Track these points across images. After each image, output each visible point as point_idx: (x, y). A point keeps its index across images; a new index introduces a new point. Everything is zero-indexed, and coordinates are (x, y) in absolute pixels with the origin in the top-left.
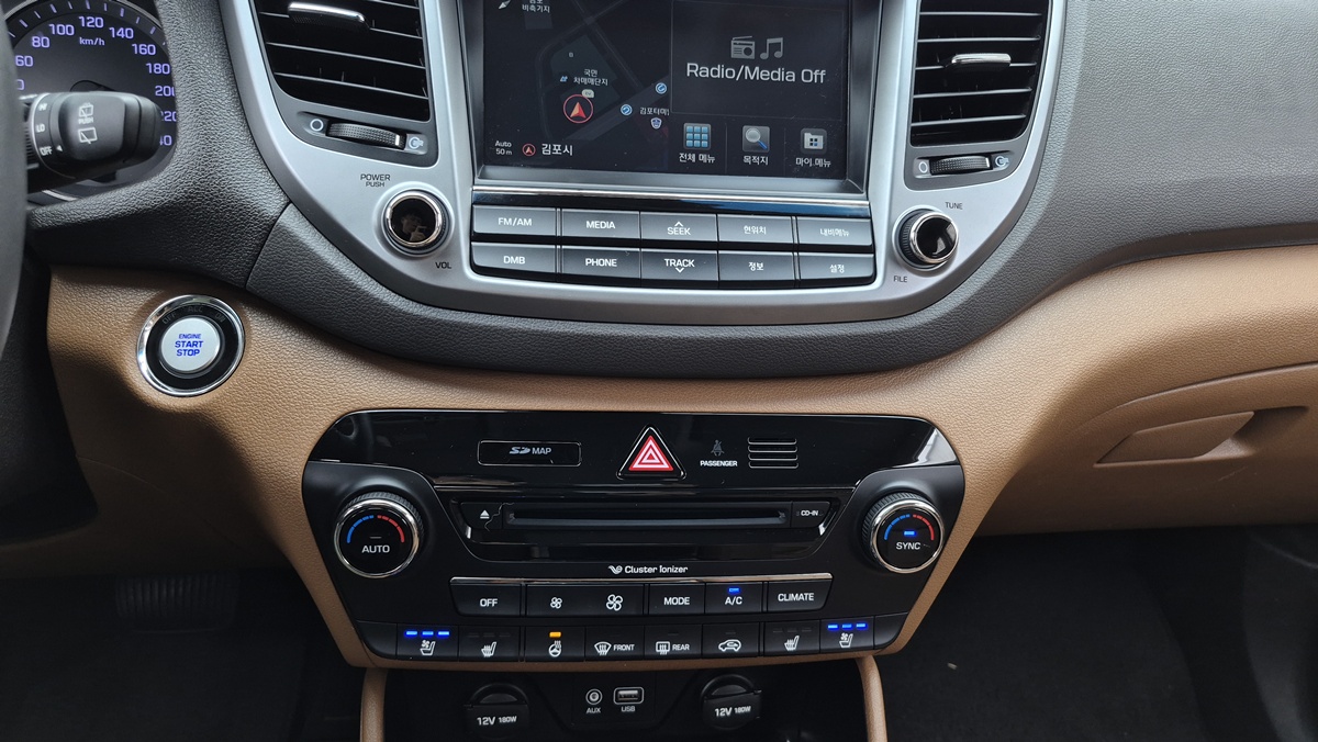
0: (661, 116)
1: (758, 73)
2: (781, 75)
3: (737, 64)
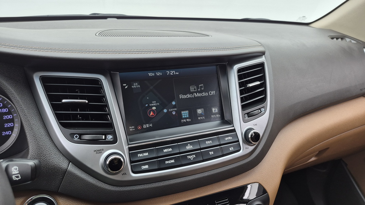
0: (175, 111)
1: (198, 95)
2: (204, 94)
3: (192, 93)
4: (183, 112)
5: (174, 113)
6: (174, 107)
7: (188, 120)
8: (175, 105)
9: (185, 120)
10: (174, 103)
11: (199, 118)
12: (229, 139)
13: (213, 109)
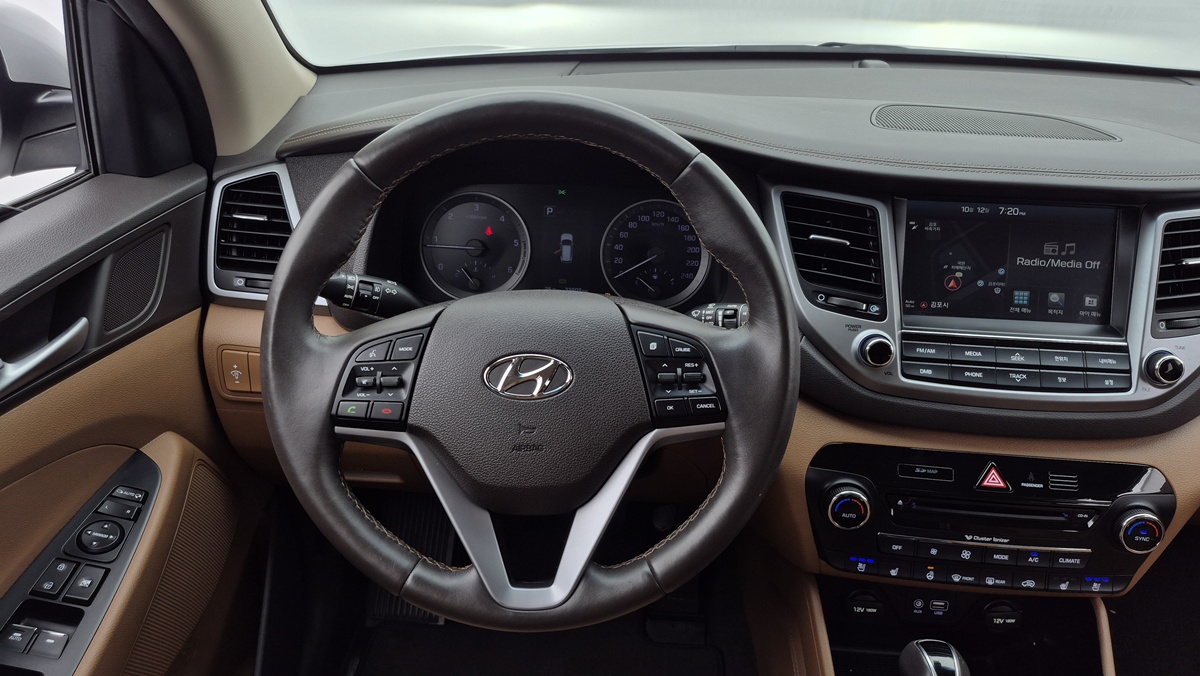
0: (1000, 287)
1: (1059, 263)
2: (1073, 264)
3: (1047, 258)
4: (1016, 293)
5: (997, 291)
6: (1001, 279)
7: (1024, 310)
8: (1004, 275)
9: (1018, 310)
10: (1001, 271)
11: (1050, 311)
12: (1110, 363)
13: (1087, 299)
